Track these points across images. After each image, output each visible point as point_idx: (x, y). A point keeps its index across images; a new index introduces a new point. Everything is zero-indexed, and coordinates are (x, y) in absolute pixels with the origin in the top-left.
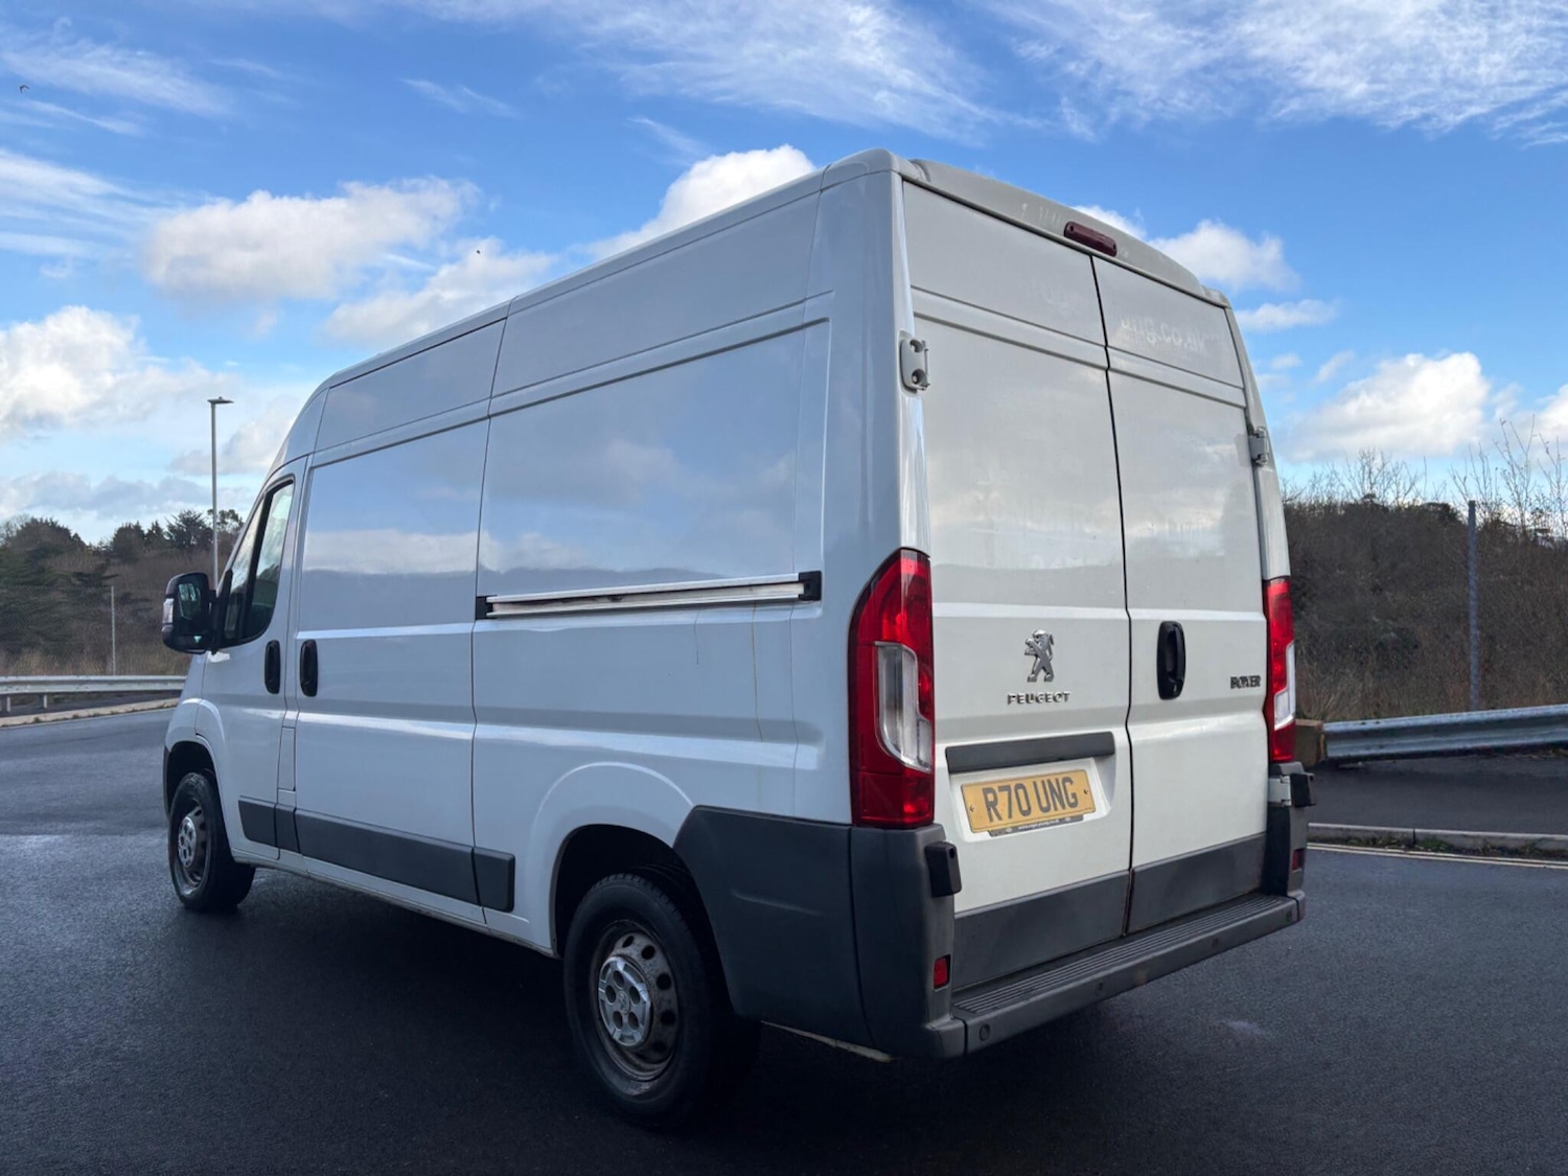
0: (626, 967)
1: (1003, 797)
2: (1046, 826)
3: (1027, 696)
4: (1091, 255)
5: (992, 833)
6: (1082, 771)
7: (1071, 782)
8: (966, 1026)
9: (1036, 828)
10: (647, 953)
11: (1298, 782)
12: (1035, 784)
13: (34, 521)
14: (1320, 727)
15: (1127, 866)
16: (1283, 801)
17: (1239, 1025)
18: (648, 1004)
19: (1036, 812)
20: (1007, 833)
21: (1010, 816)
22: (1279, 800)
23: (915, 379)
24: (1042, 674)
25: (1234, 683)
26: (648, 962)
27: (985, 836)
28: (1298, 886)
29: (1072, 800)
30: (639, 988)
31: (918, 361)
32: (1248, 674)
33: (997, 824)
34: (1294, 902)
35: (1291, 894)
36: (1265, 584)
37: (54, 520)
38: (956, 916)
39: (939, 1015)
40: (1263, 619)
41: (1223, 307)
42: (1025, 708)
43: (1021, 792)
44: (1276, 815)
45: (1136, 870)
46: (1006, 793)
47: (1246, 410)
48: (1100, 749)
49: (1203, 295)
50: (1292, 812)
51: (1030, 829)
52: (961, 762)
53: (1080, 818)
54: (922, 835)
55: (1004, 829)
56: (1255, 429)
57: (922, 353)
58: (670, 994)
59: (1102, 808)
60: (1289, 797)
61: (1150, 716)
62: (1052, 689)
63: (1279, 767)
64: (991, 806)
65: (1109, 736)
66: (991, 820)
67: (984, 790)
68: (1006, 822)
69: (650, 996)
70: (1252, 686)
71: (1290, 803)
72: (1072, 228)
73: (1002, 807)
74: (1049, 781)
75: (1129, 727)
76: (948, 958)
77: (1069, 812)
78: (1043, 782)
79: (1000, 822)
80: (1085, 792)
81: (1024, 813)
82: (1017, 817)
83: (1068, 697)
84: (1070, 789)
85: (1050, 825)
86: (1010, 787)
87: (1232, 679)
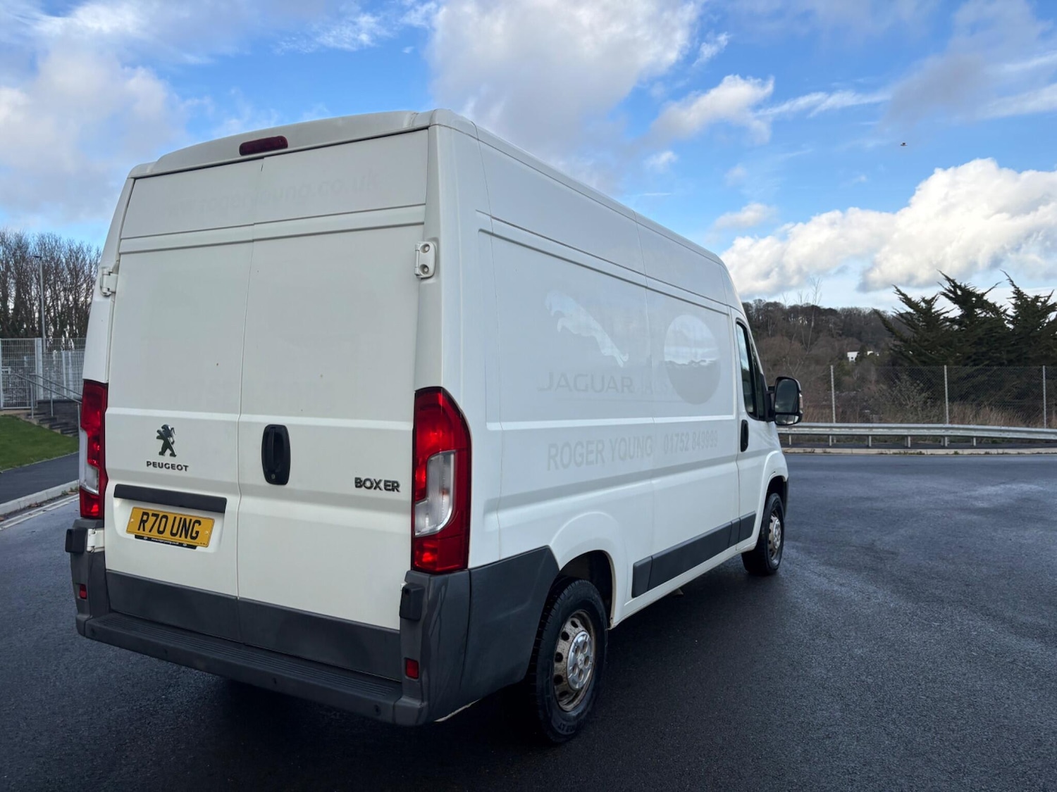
1: (152, 519)
2: (169, 544)
3: (160, 463)
5: (138, 537)
6: (213, 519)
7: (200, 524)
8: (85, 623)
9: (162, 543)
12: (175, 518)
15: (235, 595)
19: (167, 534)
20: (144, 540)
21: (150, 531)
24: (168, 451)
25: (359, 483)
27: (133, 536)
29: (194, 535)
33: (141, 533)
35: (403, 698)
38: (108, 571)
41: (427, 128)
42: (158, 470)
43: (164, 520)
45: (240, 600)
46: (155, 518)
47: (424, 225)
50: (403, 623)
51: (159, 542)
53: (195, 547)
55: (145, 537)
59: (214, 546)
62: (174, 461)
63: (409, 575)
64: (143, 522)
65: (224, 501)
66: (139, 529)
68: (146, 533)
70: (387, 490)
73: (148, 525)
74: (185, 520)
75: (242, 499)
76: (84, 586)
77: (189, 541)
78: (181, 518)
79: (144, 532)
80: (206, 533)
81: (159, 532)
82: (154, 533)
83: (188, 468)
84: (197, 527)
85: (172, 544)
86: (158, 515)
87: (357, 479)
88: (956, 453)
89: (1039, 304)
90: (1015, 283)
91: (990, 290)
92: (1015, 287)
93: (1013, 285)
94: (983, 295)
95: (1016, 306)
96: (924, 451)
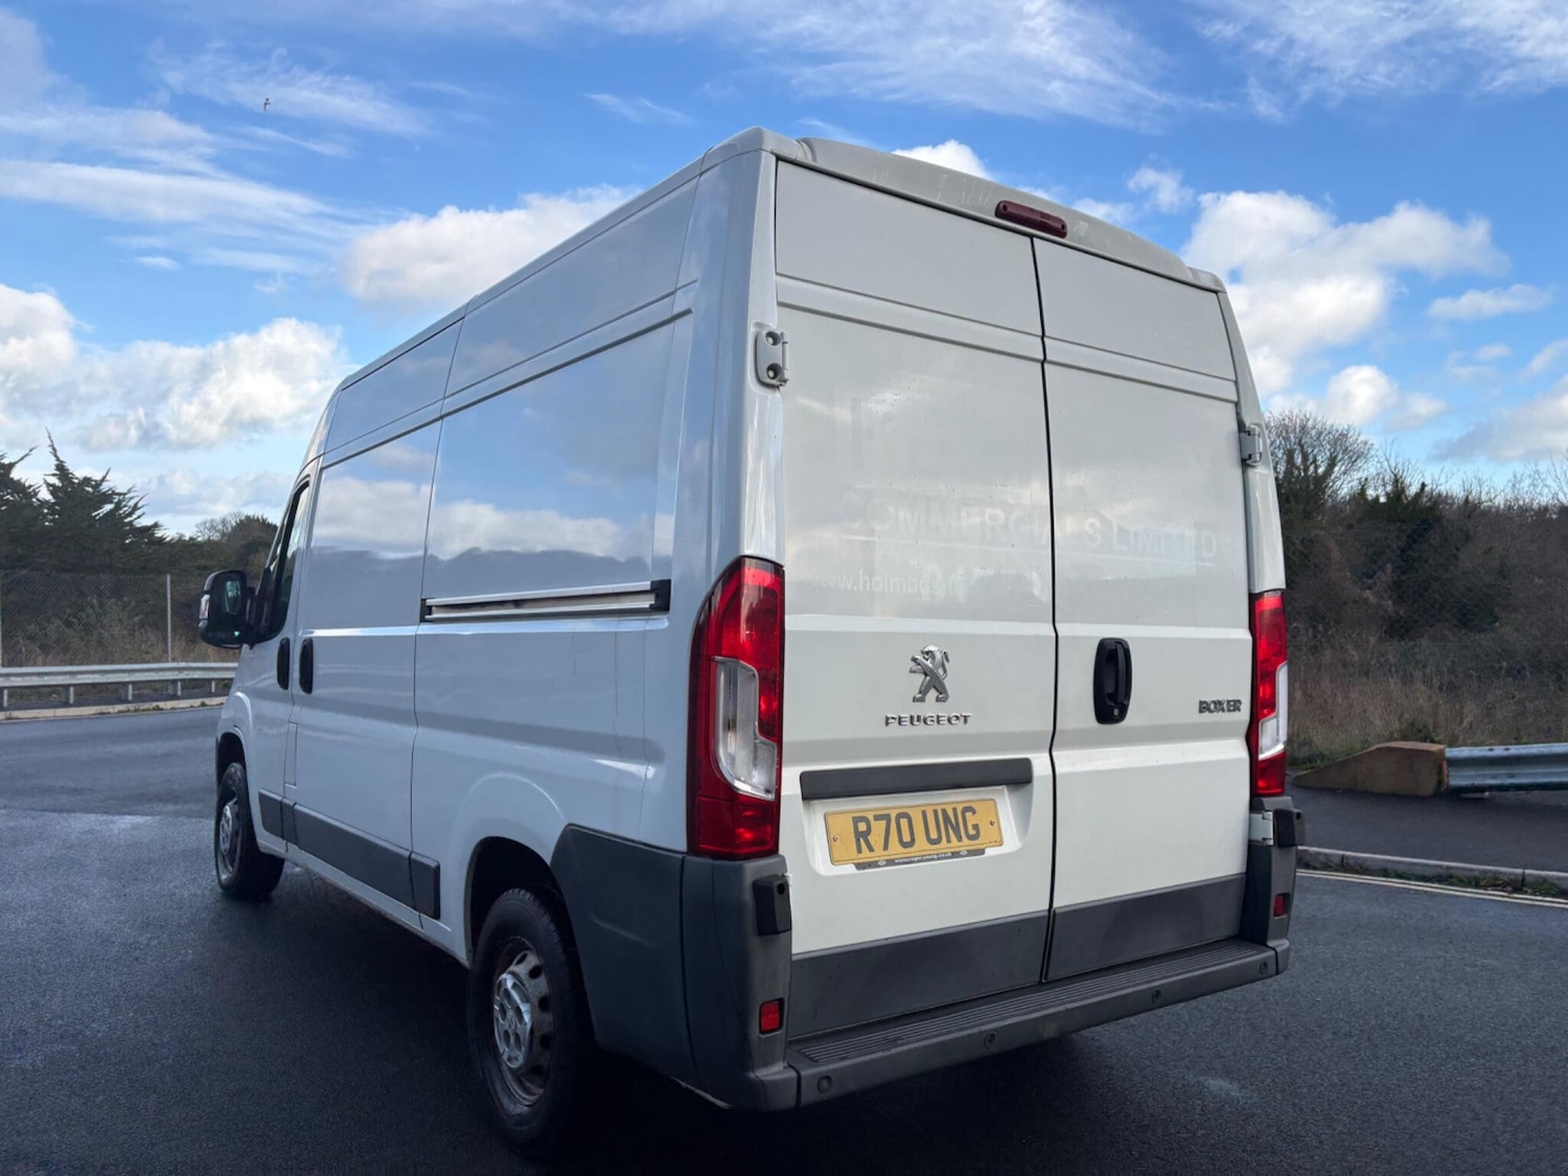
0: (515, 986)
1: (879, 827)
2: (933, 859)
3: (912, 717)
4: (1031, 237)
5: (859, 866)
6: (992, 800)
7: (974, 812)
8: (799, 1078)
9: (918, 861)
10: (534, 973)
11: (1283, 819)
12: (924, 813)
13: (248, 518)
14: (1442, 752)
15: (1047, 907)
16: (1264, 839)
17: (1216, 1084)
18: (529, 1026)
19: (921, 842)
20: (879, 866)
21: (886, 847)
22: (1260, 838)
23: (771, 374)
24: (932, 694)
25: (1204, 707)
26: (533, 982)
27: (850, 869)
28: (1283, 935)
29: (972, 832)
30: (524, 1008)
31: (774, 354)
32: (1224, 696)
33: (866, 855)
34: (1272, 953)
35: (1271, 943)
36: (1254, 599)
37: (265, 517)
38: (794, 958)
39: (767, 1063)
40: (1248, 637)
41: (1216, 292)
42: (907, 730)
43: (904, 822)
44: (1255, 852)
45: (1057, 911)
46: (884, 822)
47: (1237, 404)
48: (1016, 776)
49: (1190, 278)
50: (1276, 854)
51: (911, 862)
52: (817, 788)
53: (981, 852)
54: (753, 869)
55: (877, 862)
56: (1247, 425)
57: (780, 345)
58: (548, 1017)
59: (1012, 841)
60: (1272, 836)
61: (1081, 740)
62: (943, 710)
63: (1262, 802)
64: (862, 837)
65: (1027, 763)
66: (860, 852)
67: (854, 818)
68: (879, 853)
69: (532, 1017)
70: (1229, 710)
71: (1272, 843)
72: (1005, 208)
73: (876, 838)
74: (944, 811)
75: (1054, 753)
76: (781, 1001)
77: (967, 845)
78: (935, 812)
79: (872, 854)
80: (992, 824)
81: (905, 845)
82: (895, 849)
83: (969, 719)
84: (971, 819)
85: (939, 859)
86: (889, 815)
87: (1201, 703)
88: (203, 705)
89: (90, 489)
90: (59, 454)
91: (22, 459)
92: (58, 459)
93: (56, 456)
94: (11, 466)
95: (53, 490)
96: (162, 705)
